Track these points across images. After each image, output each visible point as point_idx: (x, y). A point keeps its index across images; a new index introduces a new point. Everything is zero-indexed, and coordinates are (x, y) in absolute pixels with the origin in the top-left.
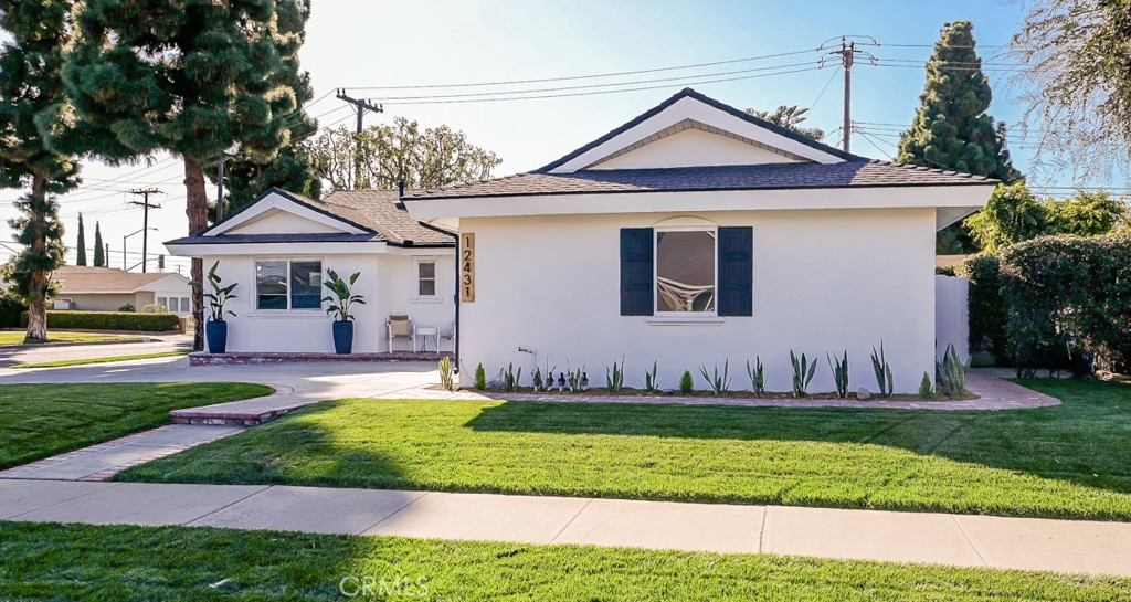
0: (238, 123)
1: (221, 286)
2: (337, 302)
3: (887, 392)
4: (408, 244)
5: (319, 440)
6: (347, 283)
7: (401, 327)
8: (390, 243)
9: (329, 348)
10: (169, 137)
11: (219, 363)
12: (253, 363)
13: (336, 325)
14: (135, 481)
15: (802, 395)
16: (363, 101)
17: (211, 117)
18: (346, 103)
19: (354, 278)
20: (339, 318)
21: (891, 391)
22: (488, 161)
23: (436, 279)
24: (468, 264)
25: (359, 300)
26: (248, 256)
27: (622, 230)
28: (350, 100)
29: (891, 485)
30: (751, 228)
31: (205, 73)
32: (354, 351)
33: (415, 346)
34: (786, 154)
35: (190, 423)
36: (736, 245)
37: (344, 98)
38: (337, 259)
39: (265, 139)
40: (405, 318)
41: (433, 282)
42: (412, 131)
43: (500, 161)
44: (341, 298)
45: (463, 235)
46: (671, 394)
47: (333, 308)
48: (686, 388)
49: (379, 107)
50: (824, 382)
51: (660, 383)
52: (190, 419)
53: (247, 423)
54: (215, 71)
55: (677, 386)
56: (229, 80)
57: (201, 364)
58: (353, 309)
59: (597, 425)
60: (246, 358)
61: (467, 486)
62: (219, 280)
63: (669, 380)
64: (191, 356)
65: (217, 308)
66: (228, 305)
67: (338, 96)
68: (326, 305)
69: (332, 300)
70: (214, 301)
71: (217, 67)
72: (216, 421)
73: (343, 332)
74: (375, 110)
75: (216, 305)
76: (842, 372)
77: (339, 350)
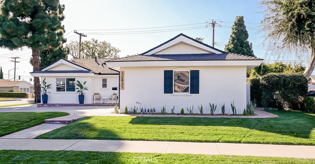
0: (48, 39)
1: (46, 85)
2: (80, 89)
3: (235, 114)
4: (100, 74)
5: (90, 127)
6: (83, 84)
7: (97, 96)
8: (95, 73)
9: (77, 102)
10: (29, 43)
11: (46, 107)
12: (56, 106)
13: (80, 96)
14: (42, 139)
15: (213, 114)
16: (81, 34)
17: (41, 38)
18: (77, 34)
19: (85, 83)
20: (80, 94)
21: (236, 113)
22: (117, 51)
23: (107, 83)
24: (122, 80)
25: (86, 89)
26: (54, 76)
27: (164, 71)
28: (78, 33)
29: (246, 137)
30: (199, 70)
31: (39, 25)
32: (85, 103)
33: (101, 102)
34: (207, 51)
35: (50, 123)
36: (195, 75)
37: (76, 33)
38: (79, 78)
39: (55, 44)
40: (99, 94)
41: (106, 84)
42: (96, 43)
43: (120, 51)
44: (81, 88)
45: (121, 72)
46: (178, 114)
47: (79, 91)
48: (182, 113)
49: (86, 35)
50: (218, 111)
51: (176, 111)
52: (50, 122)
53: (66, 123)
54: (42, 25)
55: (180, 112)
56: (46, 27)
57: (41, 107)
58: (84, 91)
59: (164, 122)
60: (54, 105)
61: (136, 139)
62: (46, 83)
63: (178, 110)
64: (37, 105)
65: (45, 91)
66: (48, 90)
67: (74, 32)
68: (76, 90)
69: (78, 89)
70: (44, 89)
71: (42, 23)
72: (57, 122)
73: (82, 98)
74: (85, 36)
75: (45, 90)
76: (223, 108)
77: (80, 103)
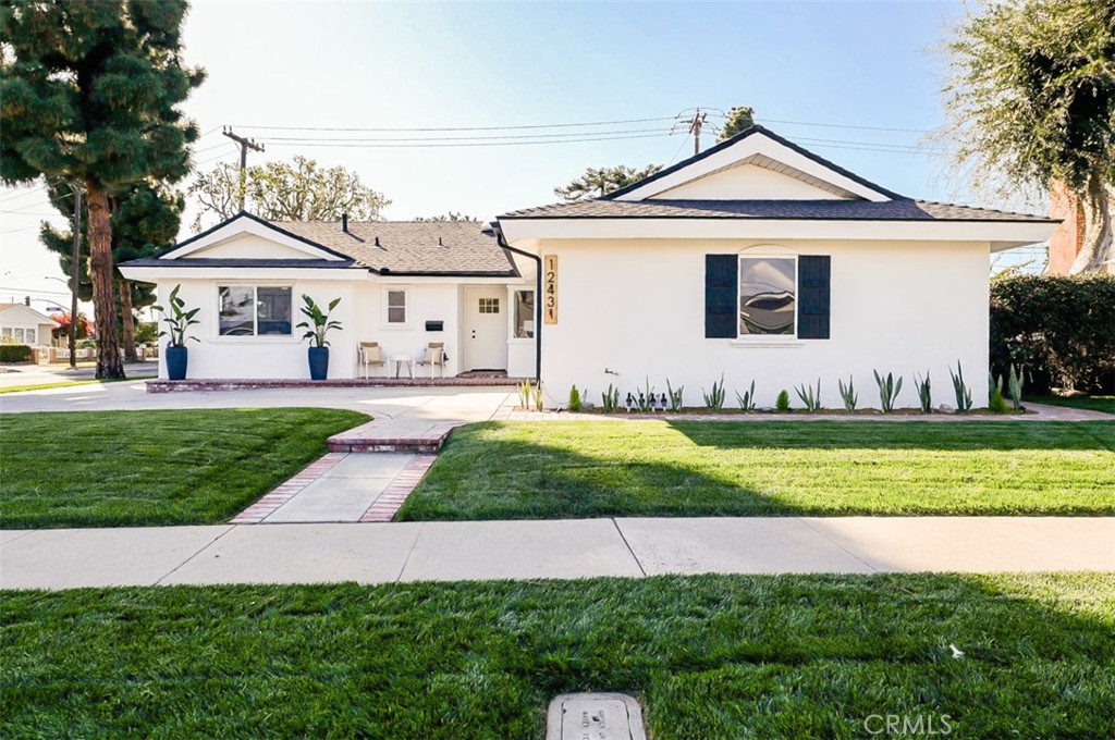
0: (152, 150)
1: (183, 310)
2: (312, 327)
3: (965, 407)
4: (385, 272)
6: (325, 311)
7: (369, 354)
8: (372, 270)
9: (305, 374)
11: (184, 390)
12: (223, 389)
13: (311, 350)
15: (889, 411)
16: (246, 139)
17: (128, 142)
18: (231, 139)
19: (332, 305)
20: (315, 345)
21: (969, 406)
23: (406, 307)
24: (552, 287)
25: (335, 325)
26: (211, 280)
27: (707, 256)
28: (235, 138)
30: (828, 258)
31: (120, 97)
32: (331, 376)
33: (388, 372)
35: (351, 451)
36: (815, 273)
37: (231, 135)
38: (306, 285)
40: (375, 345)
41: (403, 310)
42: (310, 170)
43: (389, 202)
44: (318, 324)
45: (546, 257)
46: (771, 412)
47: (309, 334)
48: (783, 405)
49: (260, 146)
51: (759, 401)
52: (351, 445)
54: (131, 95)
55: (774, 405)
56: (145, 105)
57: (163, 391)
58: (330, 336)
60: (215, 385)
62: (181, 304)
63: (766, 398)
64: (148, 383)
65: (177, 335)
66: (189, 331)
67: (225, 133)
68: (298, 333)
69: (306, 325)
70: (174, 326)
71: (133, 91)
73: (319, 359)
74: (257, 149)
75: (177, 330)
76: (926, 388)
77: (314, 376)
